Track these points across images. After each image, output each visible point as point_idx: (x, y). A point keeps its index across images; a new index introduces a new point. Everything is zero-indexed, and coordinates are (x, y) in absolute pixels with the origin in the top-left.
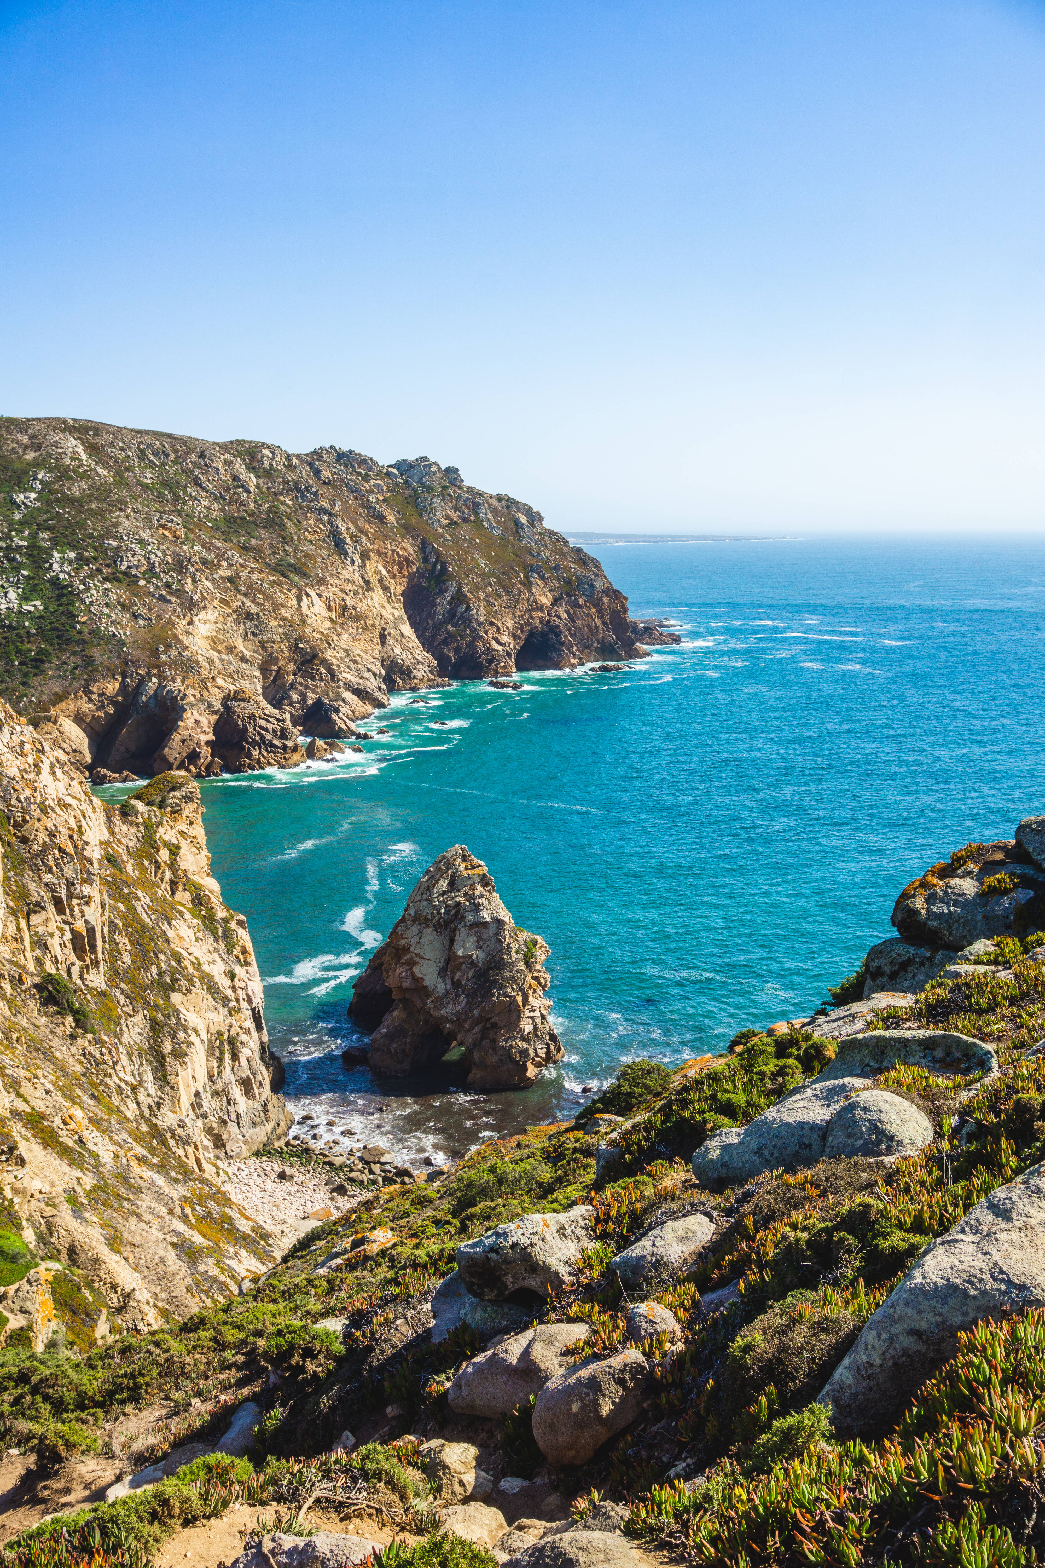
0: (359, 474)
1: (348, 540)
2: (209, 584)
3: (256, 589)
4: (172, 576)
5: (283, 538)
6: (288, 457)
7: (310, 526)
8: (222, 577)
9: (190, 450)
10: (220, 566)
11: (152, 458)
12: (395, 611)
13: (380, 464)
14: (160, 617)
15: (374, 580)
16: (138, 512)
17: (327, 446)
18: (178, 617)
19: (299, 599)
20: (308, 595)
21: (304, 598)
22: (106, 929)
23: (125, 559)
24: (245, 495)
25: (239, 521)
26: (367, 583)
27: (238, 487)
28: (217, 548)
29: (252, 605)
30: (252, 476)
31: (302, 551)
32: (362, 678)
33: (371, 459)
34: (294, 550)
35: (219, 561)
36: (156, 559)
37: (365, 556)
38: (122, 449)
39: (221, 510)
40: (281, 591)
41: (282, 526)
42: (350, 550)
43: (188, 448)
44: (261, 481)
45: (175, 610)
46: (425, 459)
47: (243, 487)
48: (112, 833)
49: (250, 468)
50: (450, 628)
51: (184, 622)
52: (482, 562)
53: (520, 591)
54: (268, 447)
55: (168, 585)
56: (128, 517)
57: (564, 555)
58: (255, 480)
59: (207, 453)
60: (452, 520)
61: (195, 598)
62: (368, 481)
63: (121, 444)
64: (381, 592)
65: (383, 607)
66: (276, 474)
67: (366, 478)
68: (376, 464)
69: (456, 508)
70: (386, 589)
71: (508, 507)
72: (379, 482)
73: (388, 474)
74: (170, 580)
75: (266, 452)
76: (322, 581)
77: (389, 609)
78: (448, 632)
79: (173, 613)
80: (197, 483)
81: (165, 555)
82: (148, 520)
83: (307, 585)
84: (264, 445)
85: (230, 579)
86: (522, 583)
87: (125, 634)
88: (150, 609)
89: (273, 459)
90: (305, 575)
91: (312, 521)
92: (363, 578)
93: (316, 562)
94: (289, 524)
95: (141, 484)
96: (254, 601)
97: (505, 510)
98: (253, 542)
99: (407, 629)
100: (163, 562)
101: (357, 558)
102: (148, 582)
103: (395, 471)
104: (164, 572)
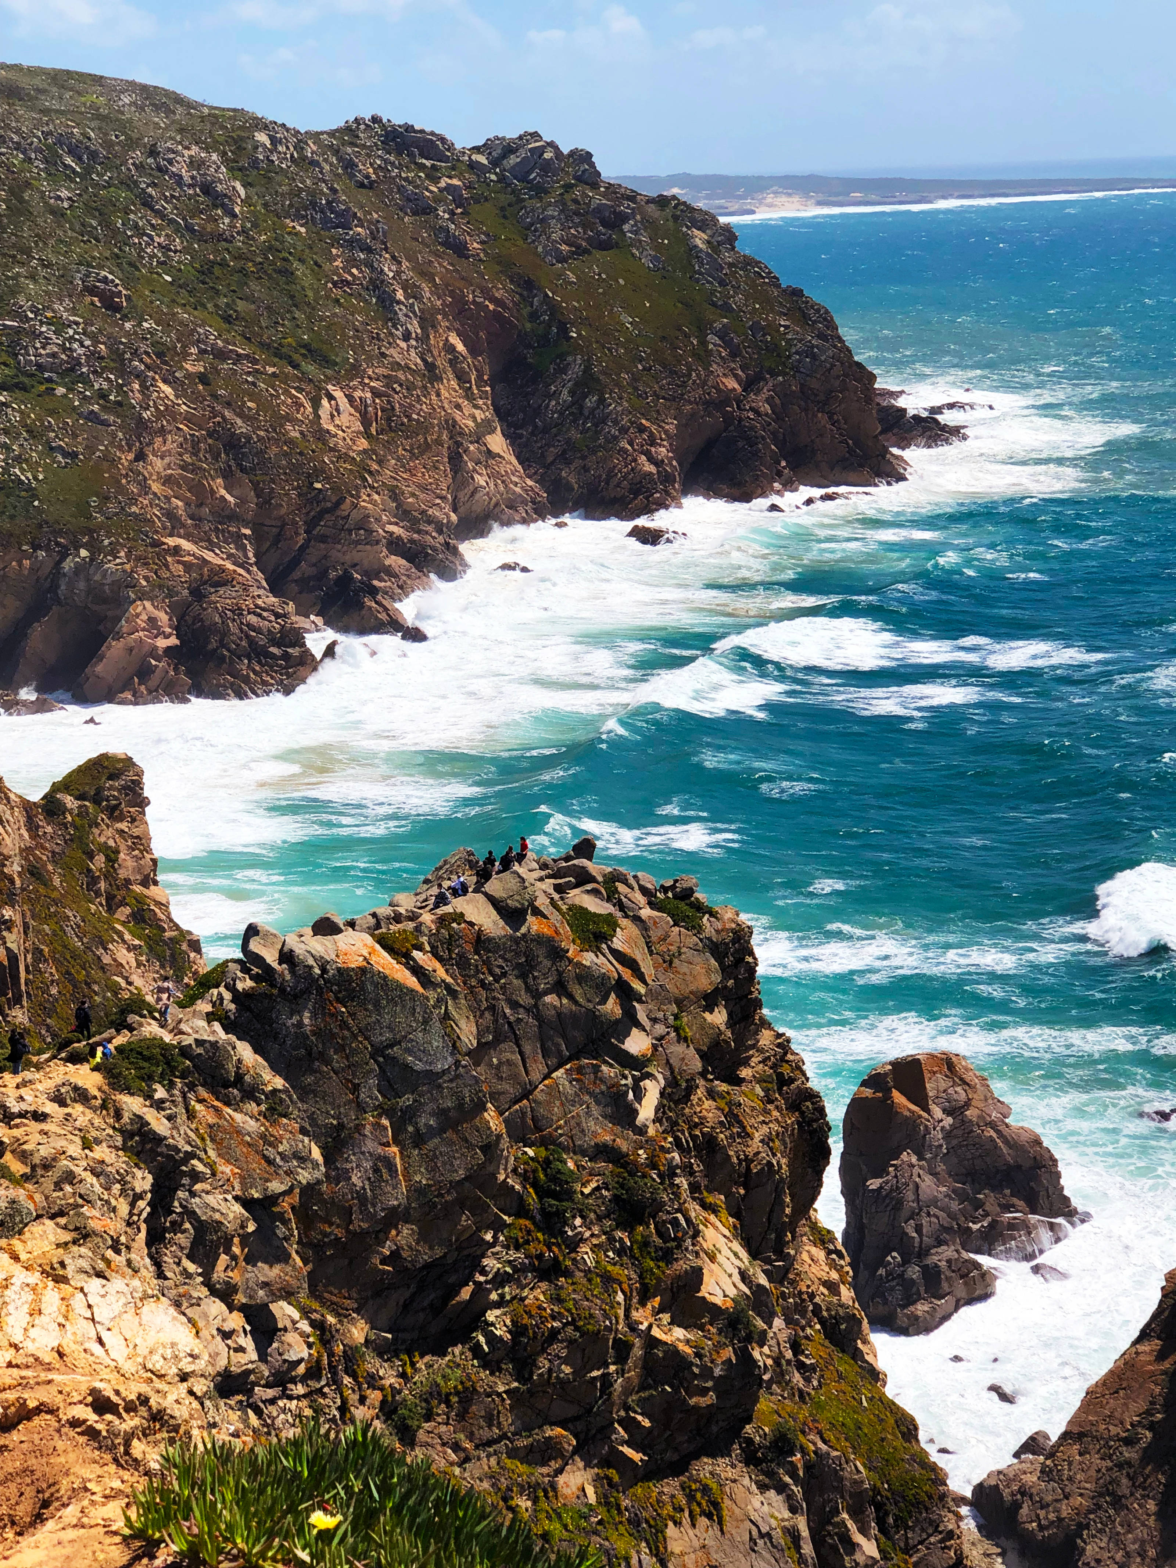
0: (422, 167)
1: (400, 295)
2: (167, 389)
3: (245, 391)
4: (108, 379)
5: (292, 297)
6: (300, 145)
7: (336, 272)
8: (189, 375)
9: (132, 143)
10: (185, 355)
11: (69, 161)
12: (477, 413)
13: (458, 146)
14: (91, 449)
15: (441, 362)
16: (49, 265)
17: (368, 117)
18: (120, 447)
19: (316, 404)
20: (331, 398)
21: (325, 402)
22: (29, 956)
23: (31, 351)
24: (227, 220)
25: (217, 270)
26: (431, 367)
27: (216, 207)
28: (181, 323)
29: (239, 422)
30: (238, 185)
31: (322, 319)
32: (419, 532)
33: (443, 140)
34: (309, 318)
35: (184, 347)
36: (81, 351)
37: (427, 321)
38: (18, 147)
39: (185, 250)
40: (287, 393)
41: (287, 273)
42: (401, 311)
43: (129, 138)
44: (253, 191)
45: (114, 435)
46: (535, 135)
47: (223, 206)
48: (34, 836)
49: (236, 170)
50: (574, 434)
51: (131, 456)
52: (626, 319)
53: (690, 370)
54: (266, 127)
55: (102, 395)
56: (33, 277)
57: (768, 303)
58: (242, 192)
59: (161, 147)
60: (578, 247)
61: (146, 415)
62: (436, 180)
63: (16, 138)
64: (454, 383)
65: (458, 407)
66: (278, 178)
67: (433, 175)
68: (451, 147)
69: (585, 226)
70: (462, 378)
71: (676, 218)
72: (455, 182)
73: (473, 166)
74: (105, 385)
75: (262, 137)
76: (355, 371)
77: (468, 409)
78: (568, 441)
79: (112, 443)
80: (147, 203)
81: (96, 342)
82: (65, 278)
83: (328, 379)
84: (260, 124)
85: (203, 378)
86: (694, 355)
87: (35, 478)
88: (75, 436)
89: (274, 149)
90: (325, 361)
91: (338, 263)
92: (424, 360)
93: (343, 335)
94: (300, 270)
95: (53, 211)
96: (240, 415)
97: (671, 223)
98: (241, 305)
99: (497, 442)
100: (93, 355)
101: (415, 327)
102: (70, 390)
103: (482, 159)
104: (95, 372)
